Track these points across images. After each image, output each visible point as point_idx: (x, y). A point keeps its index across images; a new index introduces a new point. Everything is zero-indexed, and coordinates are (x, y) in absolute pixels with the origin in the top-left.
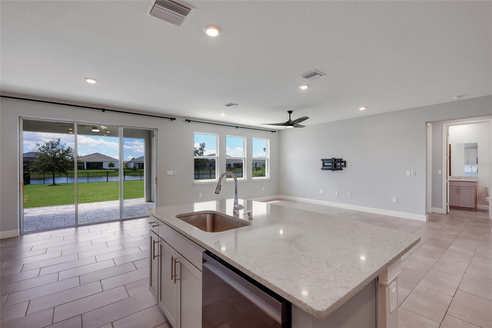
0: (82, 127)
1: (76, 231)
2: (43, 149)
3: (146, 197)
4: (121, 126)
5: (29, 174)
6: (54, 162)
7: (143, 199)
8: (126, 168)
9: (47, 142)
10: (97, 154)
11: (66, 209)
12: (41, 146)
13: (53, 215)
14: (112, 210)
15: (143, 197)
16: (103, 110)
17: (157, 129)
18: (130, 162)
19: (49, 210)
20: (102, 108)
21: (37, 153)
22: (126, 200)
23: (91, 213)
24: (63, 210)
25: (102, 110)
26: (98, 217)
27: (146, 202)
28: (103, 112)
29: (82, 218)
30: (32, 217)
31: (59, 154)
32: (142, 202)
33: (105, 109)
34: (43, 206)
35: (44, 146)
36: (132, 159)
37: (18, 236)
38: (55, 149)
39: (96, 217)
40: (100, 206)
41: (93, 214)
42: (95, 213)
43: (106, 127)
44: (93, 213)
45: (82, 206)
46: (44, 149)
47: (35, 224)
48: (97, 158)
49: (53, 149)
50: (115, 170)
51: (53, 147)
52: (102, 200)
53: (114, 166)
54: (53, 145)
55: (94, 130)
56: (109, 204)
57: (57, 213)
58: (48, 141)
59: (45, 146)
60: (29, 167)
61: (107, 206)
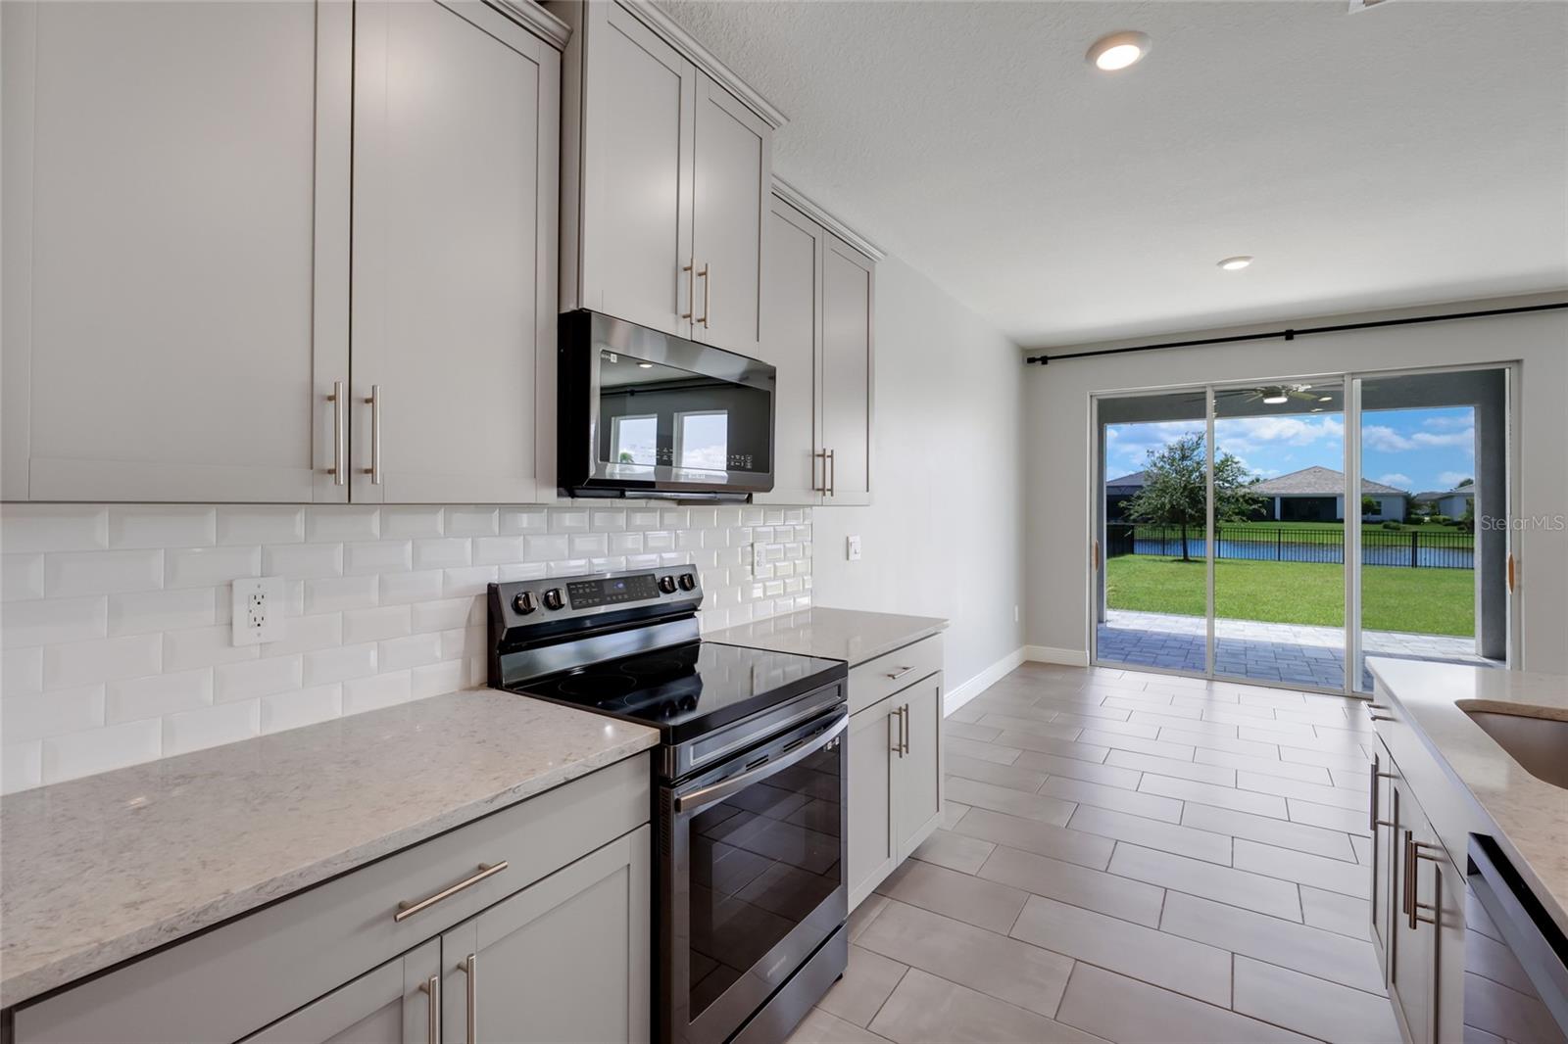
0: (1232, 397)
1: (1210, 691)
2: (1162, 463)
3: (1483, 636)
4: (1353, 374)
5: (1133, 527)
6: (1187, 497)
7: (1472, 642)
8: (1432, 521)
9: (1171, 445)
10: (1316, 470)
11: (1197, 627)
12: (1157, 455)
13: (1165, 638)
14: (1331, 657)
15: (1471, 634)
16: (1289, 335)
17: (1519, 362)
18: (1449, 497)
19: (1157, 622)
20: (1283, 330)
21: (1148, 475)
22: (1395, 635)
23: (1260, 654)
24: (1191, 629)
25: (1284, 337)
26: (1278, 669)
27: (1484, 657)
28: (1289, 341)
29: (1232, 660)
30: (1121, 632)
31: (1197, 474)
32: (1463, 654)
33: (1295, 329)
34: (1149, 610)
35: (1164, 457)
36: (1462, 485)
37: (1086, 667)
38: (1188, 463)
39: (1271, 668)
40: (1295, 636)
41: (1265, 657)
42: (1272, 655)
43: (1307, 384)
44: (1267, 654)
45: (1241, 628)
46: (1165, 462)
47: (1122, 649)
48: (1316, 483)
49: (1185, 463)
50: (1382, 525)
51: (1184, 458)
52: (1308, 622)
53: (1378, 512)
54: (1184, 452)
55: (1268, 401)
56: (1326, 635)
57: (1174, 631)
58: (1174, 441)
59: (1166, 455)
60: (1132, 512)
61: (1319, 644)
